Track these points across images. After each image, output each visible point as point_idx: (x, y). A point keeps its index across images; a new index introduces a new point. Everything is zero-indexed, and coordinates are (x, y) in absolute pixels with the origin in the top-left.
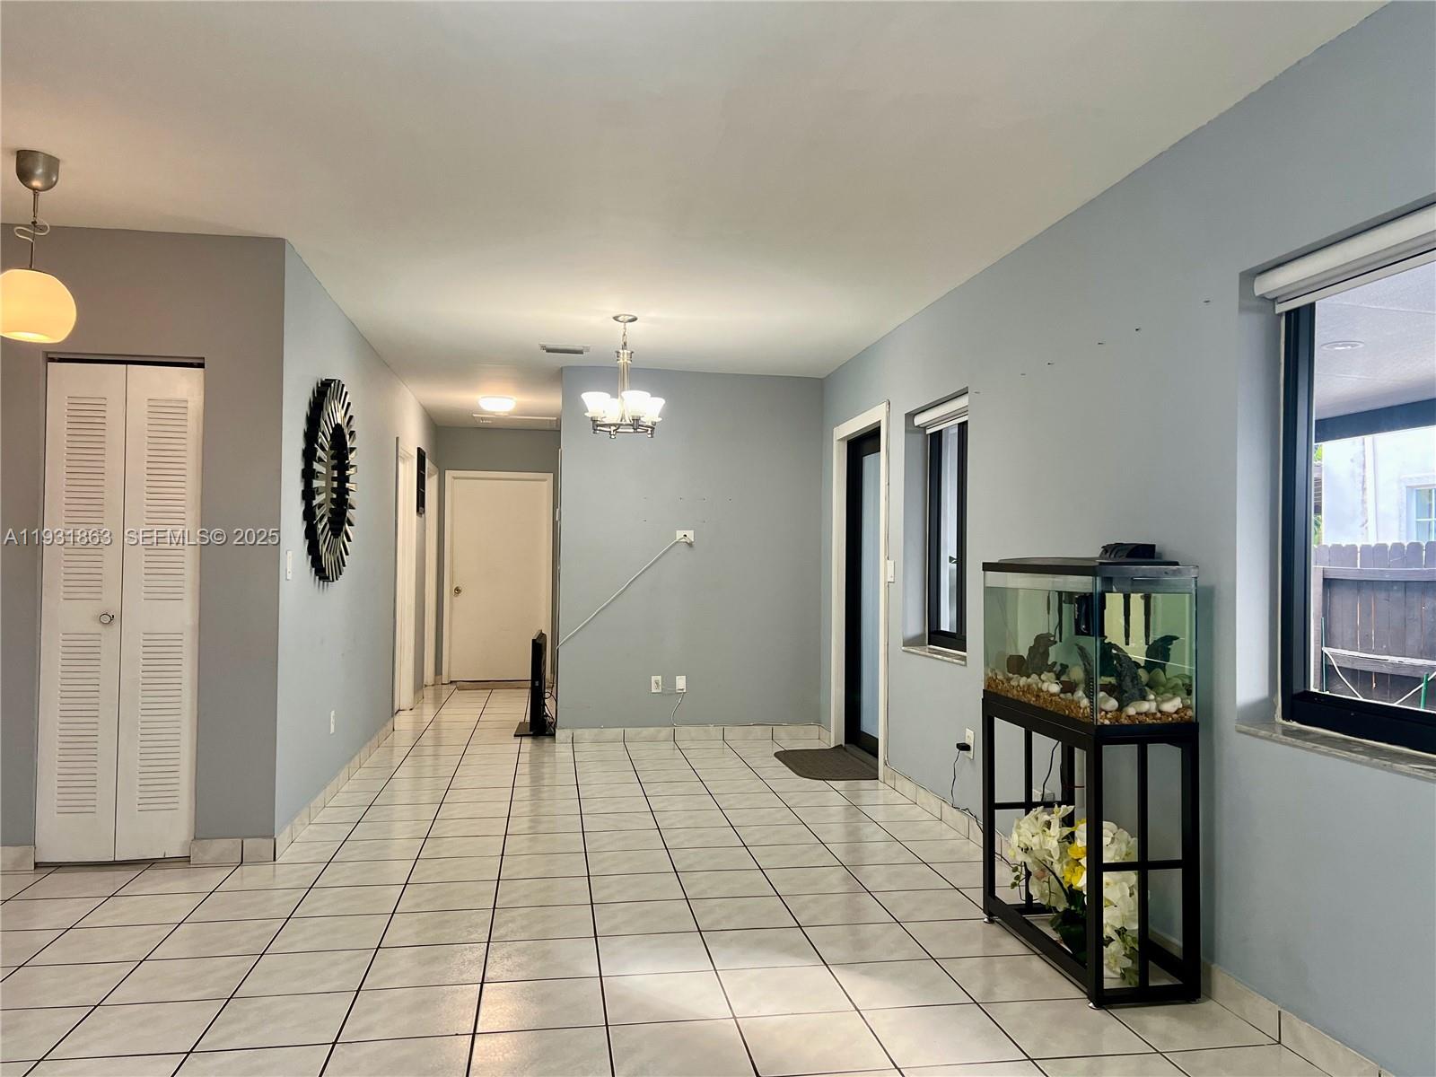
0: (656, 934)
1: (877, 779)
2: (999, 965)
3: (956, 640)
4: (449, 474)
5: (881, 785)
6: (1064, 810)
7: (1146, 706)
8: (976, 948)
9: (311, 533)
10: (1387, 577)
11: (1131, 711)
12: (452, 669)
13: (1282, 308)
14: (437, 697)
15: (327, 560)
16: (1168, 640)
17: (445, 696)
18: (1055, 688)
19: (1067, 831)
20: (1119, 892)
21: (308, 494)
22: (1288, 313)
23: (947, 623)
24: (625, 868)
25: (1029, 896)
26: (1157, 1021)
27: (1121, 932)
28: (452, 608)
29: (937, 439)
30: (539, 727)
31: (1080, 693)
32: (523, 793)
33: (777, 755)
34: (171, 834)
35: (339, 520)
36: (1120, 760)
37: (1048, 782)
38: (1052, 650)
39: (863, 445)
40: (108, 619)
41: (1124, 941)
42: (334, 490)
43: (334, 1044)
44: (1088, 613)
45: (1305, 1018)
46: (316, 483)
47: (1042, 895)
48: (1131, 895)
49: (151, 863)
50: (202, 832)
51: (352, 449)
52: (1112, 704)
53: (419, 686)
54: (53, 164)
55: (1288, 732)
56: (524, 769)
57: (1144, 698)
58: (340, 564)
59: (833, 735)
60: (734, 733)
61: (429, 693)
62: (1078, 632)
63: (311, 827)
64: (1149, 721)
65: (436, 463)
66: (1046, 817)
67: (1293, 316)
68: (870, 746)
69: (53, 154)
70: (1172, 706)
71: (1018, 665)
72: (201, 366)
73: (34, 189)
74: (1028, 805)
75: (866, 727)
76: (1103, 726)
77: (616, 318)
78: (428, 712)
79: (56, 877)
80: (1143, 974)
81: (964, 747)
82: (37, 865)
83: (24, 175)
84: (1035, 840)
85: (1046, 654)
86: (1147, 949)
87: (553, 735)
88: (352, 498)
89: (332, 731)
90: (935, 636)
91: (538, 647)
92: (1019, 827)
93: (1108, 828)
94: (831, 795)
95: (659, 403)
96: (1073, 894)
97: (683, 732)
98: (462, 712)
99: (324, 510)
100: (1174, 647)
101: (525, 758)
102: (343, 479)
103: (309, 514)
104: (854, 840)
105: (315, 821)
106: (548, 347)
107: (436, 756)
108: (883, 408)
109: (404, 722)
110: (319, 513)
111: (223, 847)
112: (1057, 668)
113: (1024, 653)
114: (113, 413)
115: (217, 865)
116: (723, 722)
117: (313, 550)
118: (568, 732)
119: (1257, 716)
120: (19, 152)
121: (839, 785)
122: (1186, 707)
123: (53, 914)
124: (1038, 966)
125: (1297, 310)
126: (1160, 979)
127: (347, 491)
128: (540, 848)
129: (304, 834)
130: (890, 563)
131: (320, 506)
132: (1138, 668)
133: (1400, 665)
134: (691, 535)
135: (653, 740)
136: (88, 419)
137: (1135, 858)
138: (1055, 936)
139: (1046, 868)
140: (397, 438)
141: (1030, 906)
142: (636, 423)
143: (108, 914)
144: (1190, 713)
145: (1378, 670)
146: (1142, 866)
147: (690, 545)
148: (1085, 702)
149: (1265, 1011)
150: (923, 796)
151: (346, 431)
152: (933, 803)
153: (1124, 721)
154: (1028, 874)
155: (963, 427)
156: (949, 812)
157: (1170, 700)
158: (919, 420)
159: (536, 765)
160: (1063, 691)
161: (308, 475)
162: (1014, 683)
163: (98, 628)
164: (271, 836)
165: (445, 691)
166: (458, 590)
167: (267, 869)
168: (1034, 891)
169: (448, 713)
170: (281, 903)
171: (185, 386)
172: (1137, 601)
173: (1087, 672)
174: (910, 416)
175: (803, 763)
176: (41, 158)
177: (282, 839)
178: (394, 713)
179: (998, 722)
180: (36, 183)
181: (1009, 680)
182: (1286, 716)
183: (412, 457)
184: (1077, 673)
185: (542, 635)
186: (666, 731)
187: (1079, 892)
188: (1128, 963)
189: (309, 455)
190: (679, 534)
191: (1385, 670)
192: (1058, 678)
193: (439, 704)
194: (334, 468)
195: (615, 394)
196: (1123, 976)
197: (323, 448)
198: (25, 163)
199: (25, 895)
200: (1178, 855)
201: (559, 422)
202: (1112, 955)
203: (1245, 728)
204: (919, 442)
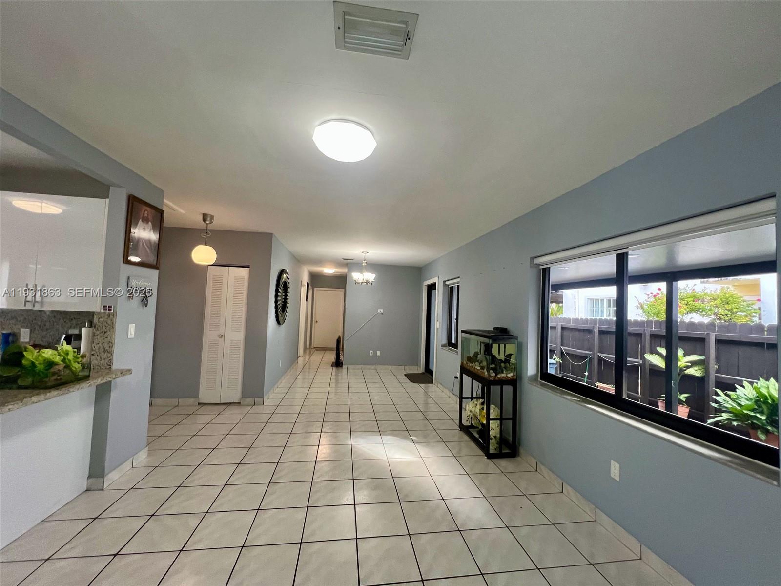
0: (369, 431)
1: (433, 383)
2: (463, 444)
3: (455, 346)
4: (315, 289)
5: (434, 385)
6: (481, 401)
7: (503, 375)
8: (456, 439)
9: (276, 312)
10: (579, 328)
11: (499, 376)
12: (314, 344)
13: (542, 267)
14: (310, 352)
15: (281, 319)
16: (510, 355)
17: (312, 352)
18: (479, 368)
19: (482, 407)
20: (494, 426)
21: (276, 302)
22: (543, 269)
23: (453, 341)
24: (360, 410)
25: (471, 424)
26: (503, 463)
27: (495, 437)
28: (315, 327)
29: (452, 288)
30: (338, 364)
31: (485, 370)
32: (333, 385)
33: (405, 375)
34: (235, 396)
35: (284, 307)
36: (495, 389)
37: (478, 391)
38: (479, 356)
39: (432, 287)
40: (221, 336)
41: (496, 439)
42: (283, 299)
43: (278, 463)
44: (488, 349)
45: (543, 464)
46: (279, 299)
47: (475, 423)
48: (498, 426)
49: (230, 404)
50: (244, 395)
51: (289, 287)
52: (494, 374)
53: (305, 349)
54: (212, 217)
55: (542, 385)
56: (333, 377)
57: (503, 372)
58: (284, 319)
59: (421, 369)
60: (393, 368)
61: (308, 351)
62: (485, 354)
63: (274, 394)
64: (504, 379)
65: (312, 286)
66: (476, 403)
67: (544, 270)
68: (431, 373)
69: (212, 214)
70: (510, 375)
71: (470, 359)
72: (249, 267)
73: (207, 224)
74: (472, 398)
75: (431, 367)
76: (491, 380)
77: (363, 252)
78: (307, 358)
79: (204, 407)
80: (500, 448)
81: (456, 378)
82: (199, 404)
83: (204, 220)
84: (473, 409)
85: (477, 357)
86: (502, 441)
87: (342, 366)
88: (288, 300)
89: (280, 365)
90: (450, 344)
91: (338, 341)
92: (469, 405)
93: (492, 407)
94: (420, 388)
95: (374, 276)
96: (482, 424)
97: (379, 367)
98: (317, 357)
99: (280, 305)
100: (512, 357)
101: (334, 373)
102: (286, 296)
103: (276, 307)
104: (426, 404)
105: (275, 392)
106: (344, 258)
107: (309, 372)
108: (437, 278)
109: (300, 360)
110: (279, 306)
111: (249, 400)
112: (480, 361)
113: (471, 356)
114: (225, 281)
115: (248, 405)
116: (390, 365)
117: (277, 317)
118: (346, 366)
119: (533, 379)
120: (203, 214)
121: (422, 385)
122: (514, 376)
123: (202, 419)
124: (473, 445)
125: (545, 268)
126: (506, 451)
127: (287, 299)
128: (337, 396)
129: (271, 396)
130: (438, 322)
131: (279, 304)
132: (501, 363)
133: (582, 353)
134: (382, 311)
135: (369, 369)
136: (218, 281)
137: (499, 417)
138: (477, 436)
139: (476, 417)
140: (301, 281)
141: (472, 426)
142: (367, 282)
143: (219, 420)
144: (515, 377)
145: (576, 354)
146: (501, 419)
147: (382, 314)
148: (486, 373)
149: (533, 462)
150: (445, 390)
151: (287, 283)
152: (448, 393)
153: (497, 379)
154: (471, 418)
155: (458, 286)
156: (451, 395)
157: (510, 373)
158: (447, 283)
159: (337, 375)
160: (481, 369)
161: (276, 296)
162: (468, 365)
163: (218, 338)
164: (262, 397)
165: (313, 350)
166: (317, 322)
167: (261, 407)
168: (473, 422)
169: (313, 358)
170: (265, 418)
171: (244, 272)
172: (502, 346)
173: (487, 364)
174: (444, 282)
175: (413, 378)
176: (209, 216)
177: (266, 398)
178: (298, 358)
179: (464, 375)
180: (208, 222)
181: (467, 363)
182: (541, 379)
183: (305, 285)
184: (485, 364)
185: (339, 338)
186: (373, 367)
187: (484, 424)
188: (497, 445)
189: (277, 291)
190: (379, 311)
191: (578, 354)
192: (480, 364)
193: (311, 355)
194: (283, 293)
195: (361, 273)
196: (496, 449)
197: (280, 288)
198: (205, 217)
199: (196, 412)
200: (511, 416)
201: (346, 275)
202: (493, 443)
203: (529, 382)
204: (447, 289)
